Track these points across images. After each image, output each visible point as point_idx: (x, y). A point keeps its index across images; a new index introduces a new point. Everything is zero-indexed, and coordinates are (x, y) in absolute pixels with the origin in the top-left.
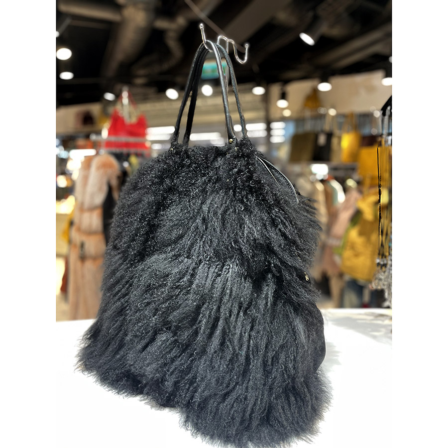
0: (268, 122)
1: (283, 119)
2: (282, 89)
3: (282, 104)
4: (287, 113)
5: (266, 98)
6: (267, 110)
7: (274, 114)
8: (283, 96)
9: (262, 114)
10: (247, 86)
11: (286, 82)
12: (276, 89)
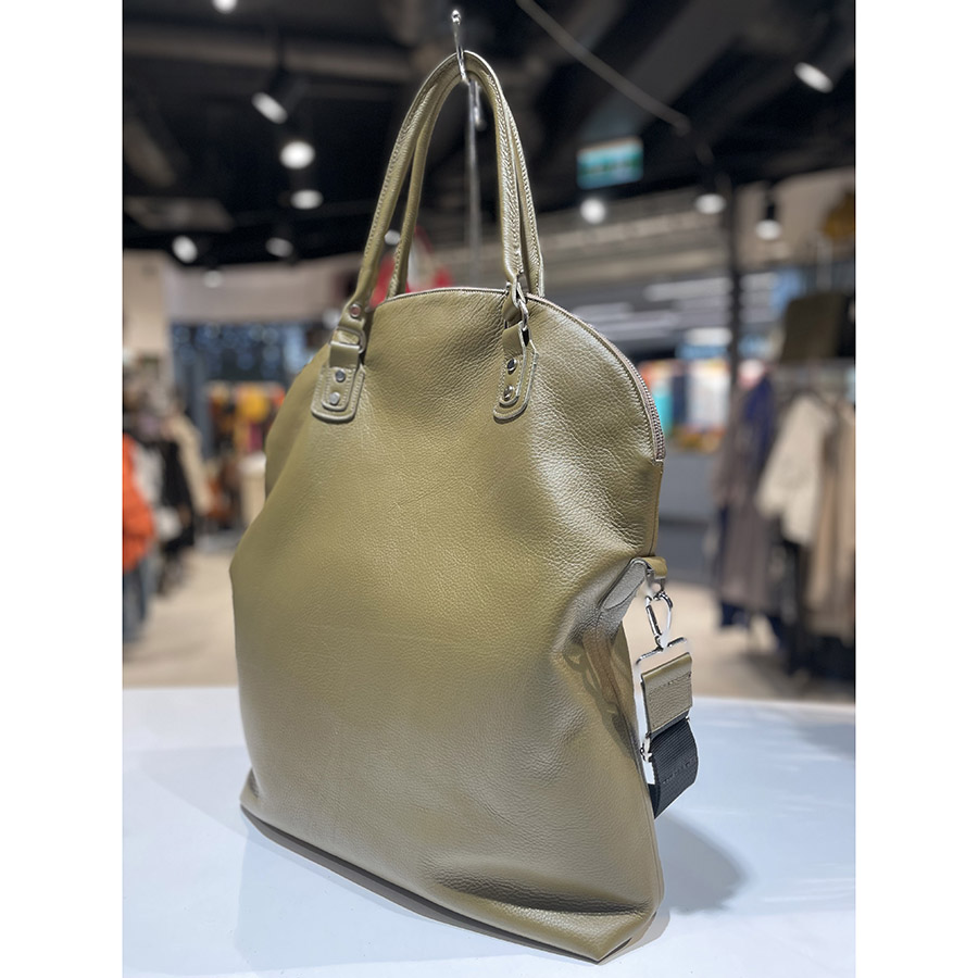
0: (736, 274)
1: (772, 266)
2: (768, 198)
3: (768, 230)
4: (782, 252)
5: (729, 220)
6: (733, 247)
7: (752, 253)
8: (771, 213)
9: (718, 256)
10: (685, 195)
11: (774, 180)
12: (752, 199)
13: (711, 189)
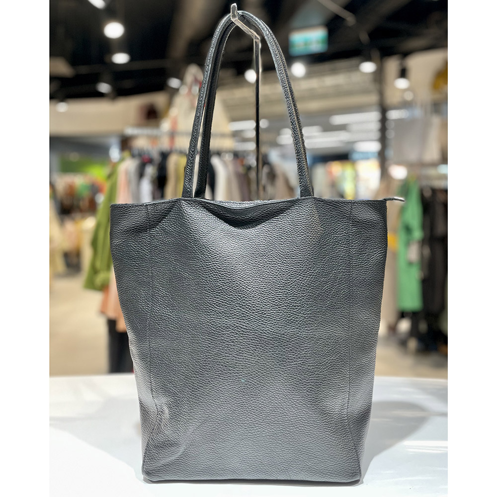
0: (384, 110)
1: (405, 105)
2: (401, 64)
3: (402, 83)
4: (409, 97)
5: (379, 77)
6: (381, 93)
7: (392, 98)
8: (403, 73)
9: (373, 98)
10: (353, 62)
11: (405, 54)
12: (392, 65)
13: (369, 59)
